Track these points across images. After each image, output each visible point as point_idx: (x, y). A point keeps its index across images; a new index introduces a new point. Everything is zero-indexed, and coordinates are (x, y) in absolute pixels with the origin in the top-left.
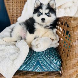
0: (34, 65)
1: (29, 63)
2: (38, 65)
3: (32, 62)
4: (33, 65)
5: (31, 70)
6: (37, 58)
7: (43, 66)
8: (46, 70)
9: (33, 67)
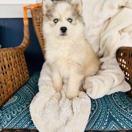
0: (106, 120)
1: (98, 119)
2: (113, 121)
3: (102, 116)
4: (105, 122)
5: (103, 128)
6: (108, 111)
7: (120, 121)
8: (125, 127)
9: (105, 124)
